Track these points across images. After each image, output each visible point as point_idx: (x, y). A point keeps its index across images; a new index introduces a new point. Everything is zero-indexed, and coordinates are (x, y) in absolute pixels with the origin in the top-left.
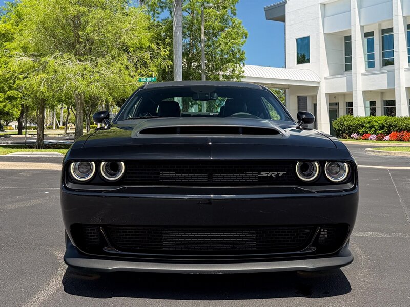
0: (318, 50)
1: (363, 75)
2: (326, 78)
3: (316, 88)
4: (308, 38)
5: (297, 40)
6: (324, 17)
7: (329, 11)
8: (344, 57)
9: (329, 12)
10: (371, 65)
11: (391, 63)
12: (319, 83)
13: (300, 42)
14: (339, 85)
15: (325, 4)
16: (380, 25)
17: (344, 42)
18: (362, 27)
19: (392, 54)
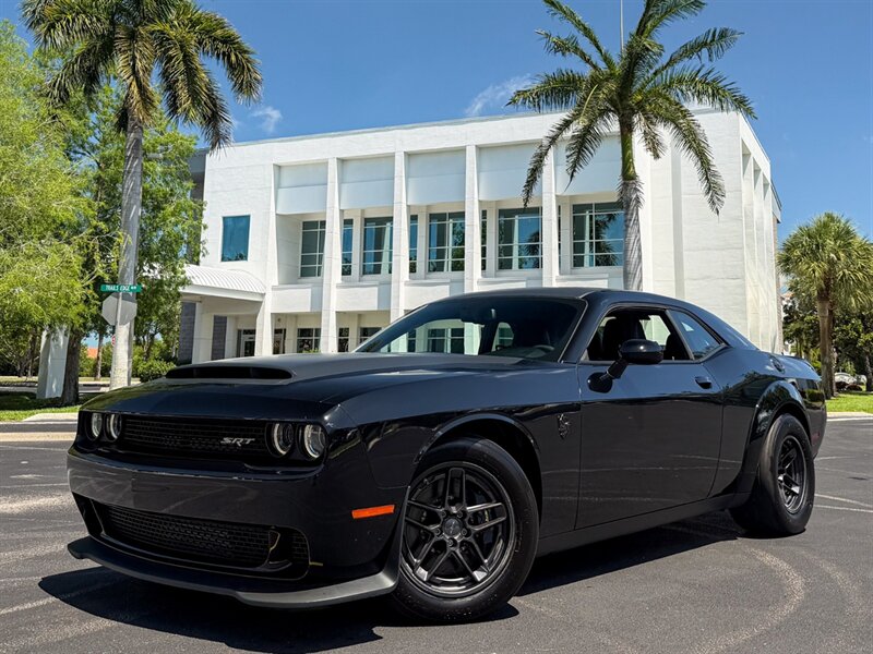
0: (264, 241)
1: (338, 286)
2: (274, 288)
3: (259, 304)
4: (248, 217)
5: (224, 218)
6: (278, 186)
7: (286, 179)
8: (300, 254)
9: (286, 181)
10: (346, 271)
11: (377, 270)
12: (263, 295)
13: (230, 223)
14: (297, 300)
15: (280, 167)
16: (363, 211)
17: (301, 231)
18: (342, 211)
19: (378, 257)
